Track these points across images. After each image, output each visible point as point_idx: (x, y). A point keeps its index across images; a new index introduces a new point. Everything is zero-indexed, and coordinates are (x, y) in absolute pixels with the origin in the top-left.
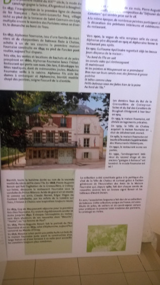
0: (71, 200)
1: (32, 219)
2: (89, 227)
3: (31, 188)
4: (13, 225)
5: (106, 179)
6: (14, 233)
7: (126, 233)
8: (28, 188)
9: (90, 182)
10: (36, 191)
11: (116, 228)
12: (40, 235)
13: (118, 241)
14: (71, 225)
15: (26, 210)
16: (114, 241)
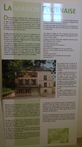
0: (38, 115)
1: (18, 126)
2: (49, 129)
3: (18, 109)
4: (8, 129)
5: (57, 104)
6: (9, 133)
7: (68, 133)
8: (16, 109)
9: (48, 105)
10: (21, 110)
11: (63, 130)
12: (23, 134)
13: (64, 137)
14: (39, 128)
15: (15, 121)
16: (62, 137)
